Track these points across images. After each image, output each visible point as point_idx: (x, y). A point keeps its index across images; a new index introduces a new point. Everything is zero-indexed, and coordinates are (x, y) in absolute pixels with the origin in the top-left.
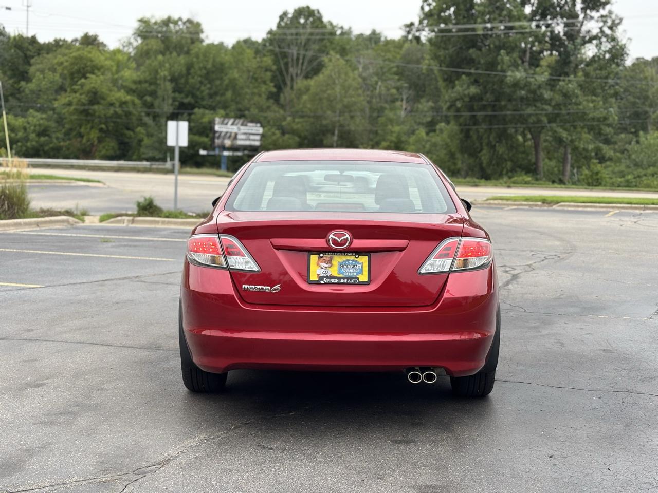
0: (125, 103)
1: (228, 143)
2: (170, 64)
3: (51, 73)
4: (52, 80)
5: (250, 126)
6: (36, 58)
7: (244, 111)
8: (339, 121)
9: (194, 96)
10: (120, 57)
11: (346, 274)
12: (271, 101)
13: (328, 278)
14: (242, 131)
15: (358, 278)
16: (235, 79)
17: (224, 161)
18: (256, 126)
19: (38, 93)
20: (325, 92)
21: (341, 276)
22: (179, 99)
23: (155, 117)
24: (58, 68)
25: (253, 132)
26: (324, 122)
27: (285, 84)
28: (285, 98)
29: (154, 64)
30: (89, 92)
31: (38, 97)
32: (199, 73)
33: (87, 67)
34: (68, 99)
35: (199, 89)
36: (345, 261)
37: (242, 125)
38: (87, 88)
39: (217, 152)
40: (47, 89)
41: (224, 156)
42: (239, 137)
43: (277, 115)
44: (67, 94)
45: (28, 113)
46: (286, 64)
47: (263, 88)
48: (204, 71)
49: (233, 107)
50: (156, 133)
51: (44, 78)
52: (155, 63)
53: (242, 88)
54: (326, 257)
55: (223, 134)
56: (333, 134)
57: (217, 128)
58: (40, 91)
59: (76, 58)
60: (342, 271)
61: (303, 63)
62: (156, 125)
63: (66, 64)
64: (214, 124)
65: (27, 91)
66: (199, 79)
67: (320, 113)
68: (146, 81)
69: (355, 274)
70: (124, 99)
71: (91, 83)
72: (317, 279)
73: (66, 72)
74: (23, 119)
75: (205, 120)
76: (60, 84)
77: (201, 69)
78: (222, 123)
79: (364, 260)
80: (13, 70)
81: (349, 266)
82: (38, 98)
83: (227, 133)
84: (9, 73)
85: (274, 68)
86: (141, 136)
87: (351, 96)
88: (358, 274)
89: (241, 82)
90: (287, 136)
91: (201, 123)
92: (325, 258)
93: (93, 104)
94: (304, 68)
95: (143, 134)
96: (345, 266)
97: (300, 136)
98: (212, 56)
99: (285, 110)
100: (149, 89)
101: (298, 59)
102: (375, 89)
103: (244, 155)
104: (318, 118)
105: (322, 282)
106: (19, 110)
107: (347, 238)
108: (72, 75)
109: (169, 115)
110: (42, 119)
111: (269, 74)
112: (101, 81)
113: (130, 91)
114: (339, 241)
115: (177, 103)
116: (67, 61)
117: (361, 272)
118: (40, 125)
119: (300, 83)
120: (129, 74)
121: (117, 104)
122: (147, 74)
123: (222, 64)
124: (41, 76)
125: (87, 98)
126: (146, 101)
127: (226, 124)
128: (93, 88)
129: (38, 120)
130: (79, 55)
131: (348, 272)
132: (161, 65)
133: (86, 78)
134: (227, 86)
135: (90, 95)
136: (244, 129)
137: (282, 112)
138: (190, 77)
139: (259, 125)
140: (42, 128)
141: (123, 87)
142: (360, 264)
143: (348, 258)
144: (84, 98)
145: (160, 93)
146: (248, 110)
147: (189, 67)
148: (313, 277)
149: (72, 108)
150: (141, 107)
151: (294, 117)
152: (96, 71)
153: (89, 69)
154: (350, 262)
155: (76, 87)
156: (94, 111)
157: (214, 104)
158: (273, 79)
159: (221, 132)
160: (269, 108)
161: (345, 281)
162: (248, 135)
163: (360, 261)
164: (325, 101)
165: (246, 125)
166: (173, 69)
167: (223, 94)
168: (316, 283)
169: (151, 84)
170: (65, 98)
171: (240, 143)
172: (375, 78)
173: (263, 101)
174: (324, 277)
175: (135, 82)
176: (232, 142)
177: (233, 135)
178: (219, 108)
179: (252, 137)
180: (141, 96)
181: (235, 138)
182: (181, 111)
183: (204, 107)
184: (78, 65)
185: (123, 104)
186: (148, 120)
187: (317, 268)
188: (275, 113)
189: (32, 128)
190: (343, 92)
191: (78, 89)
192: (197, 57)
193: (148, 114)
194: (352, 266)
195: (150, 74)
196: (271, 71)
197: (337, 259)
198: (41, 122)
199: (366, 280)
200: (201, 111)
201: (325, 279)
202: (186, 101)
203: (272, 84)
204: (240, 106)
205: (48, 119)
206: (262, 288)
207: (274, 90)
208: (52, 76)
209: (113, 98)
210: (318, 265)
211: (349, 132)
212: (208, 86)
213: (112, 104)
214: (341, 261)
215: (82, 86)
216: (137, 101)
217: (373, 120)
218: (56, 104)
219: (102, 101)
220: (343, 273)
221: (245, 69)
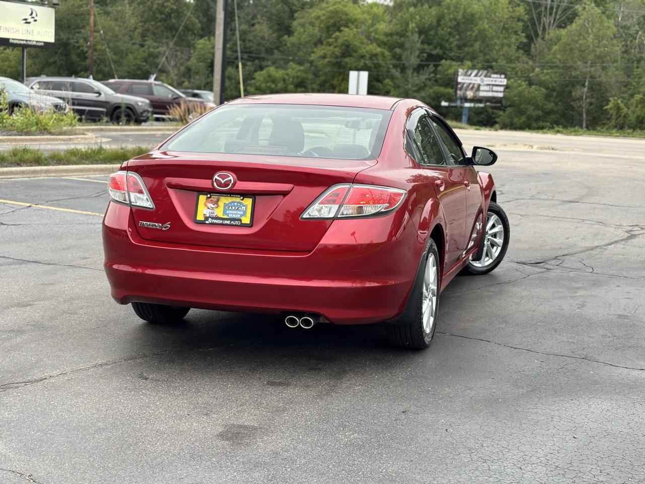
0: (375, 55)
1: (470, 94)
2: (420, 17)
3: (311, 27)
4: (311, 33)
5: (494, 78)
6: (299, 12)
7: (492, 62)
8: (590, 72)
9: (442, 47)
10: (375, 9)
11: (231, 216)
12: (521, 51)
13: (213, 218)
14: (486, 83)
15: (240, 220)
16: (484, 30)
17: (465, 112)
18: (501, 78)
19: (298, 46)
20: (577, 42)
21: (226, 217)
22: (427, 51)
23: (403, 69)
24: (316, 22)
25: (497, 83)
26: (574, 73)
27: (537, 35)
28: (535, 48)
29: (405, 16)
30: (342, 45)
31: (299, 49)
32: (449, 24)
33: (342, 20)
34: (323, 51)
35: (447, 41)
36: (231, 203)
37: (486, 76)
38: (340, 41)
39: (459, 103)
40: (307, 42)
41: (466, 107)
42: (482, 88)
43: (526, 66)
44: (323, 47)
45: (288, 65)
46: (539, 14)
47: (514, 38)
48: (454, 23)
49: (481, 58)
50: (401, 85)
51: (305, 31)
52: (407, 15)
53: (492, 39)
54: (214, 198)
55: (465, 86)
56: (584, 86)
57: (460, 79)
58: (300, 44)
59: (332, 12)
60: (227, 212)
61: (556, 13)
62: (403, 77)
63: (323, 18)
64: (458, 75)
65: (289, 45)
66: (449, 30)
67: (570, 63)
68: (397, 34)
69: (239, 216)
70: (374, 52)
71: (344, 36)
72: (203, 219)
73: (322, 26)
74: (283, 71)
75: (451, 71)
76: (319, 37)
77: (451, 20)
78: (465, 75)
79: (248, 202)
80: (279, 25)
81: (234, 208)
82: (298, 51)
83: (470, 84)
84: (276, 27)
85: (526, 17)
86: (389, 87)
87: (605, 46)
88: (241, 216)
89: (491, 32)
90: (533, 87)
91: (447, 75)
92: (212, 199)
93: (345, 57)
94: (558, 17)
95: (390, 85)
96: (230, 208)
97: (547, 88)
98: (462, 7)
99: (534, 61)
100: (399, 41)
101: (552, 8)
102: (635, 39)
103: (485, 106)
104: (568, 68)
105: (207, 222)
106: (282, 62)
107: (231, 180)
108: (328, 28)
109: (415, 66)
110: (299, 71)
111: (521, 24)
112: (354, 34)
113: (381, 44)
114: (223, 182)
115: (425, 55)
116: (324, 15)
117: (245, 214)
118: (297, 77)
119: (553, 33)
120: (383, 27)
121: (368, 57)
122: (399, 26)
123: (473, 15)
124: (302, 30)
125: (340, 51)
126: (395, 53)
127: (470, 75)
128: (347, 40)
129: (296, 72)
130: (335, 9)
131: (232, 214)
132: (412, 17)
133: (340, 31)
134: (476, 36)
135: (344, 47)
136: (487, 80)
137: (531, 63)
138: (440, 28)
139: (503, 76)
140: (300, 80)
141: (376, 40)
142: (244, 206)
143: (234, 199)
144: (338, 51)
145: (407, 45)
146: (496, 61)
147: (440, 18)
148: (200, 217)
149: (326, 60)
150: (390, 60)
151: (543, 68)
152: (350, 25)
153: (343, 22)
154: (236, 204)
155: (331, 40)
156: (346, 63)
157: (461, 55)
158: (525, 29)
159: (464, 83)
160: (518, 58)
161: (228, 222)
162: (491, 87)
163: (245, 204)
164: (576, 51)
165: (490, 77)
166: (423, 20)
167: (472, 46)
168: (202, 223)
169: (401, 36)
170: (321, 50)
171: (482, 94)
172: (637, 27)
173: (513, 52)
174: (210, 217)
175: (386, 35)
176: (474, 93)
177: (476, 86)
178: (466, 60)
179: (495, 88)
180: (391, 48)
181: (478, 89)
182: (428, 63)
183: (452, 59)
184: (334, 19)
185: (374, 56)
186: (396, 73)
187: (205, 208)
188: (524, 63)
189: (291, 79)
190: (596, 41)
191: (333, 42)
192: (448, 8)
193: (395, 66)
194: (237, 208)
195: (401, 27)
196: (523, 21)
197: (224, 200)
198: (299, 74)
199: (249, 222)
200: (448, 62)
201: (210, 219)
202: (434, 52)
203: (524, 35)
204: (488, 57)
205: (305, 72)
206: (155, 225)
207: (525, 40)
208: (312, 30)
209: (364, 51)
210: (205, 205)
211: (600, 84)
212: (457, 37)
213: (363, 57)
214: (227, 202)
215: (336, 39)
216: (387, 53)
217: (628, 72)
218: (313, 57)
219: (354, 54)
220: (228, 215)
221: (497, 19)
